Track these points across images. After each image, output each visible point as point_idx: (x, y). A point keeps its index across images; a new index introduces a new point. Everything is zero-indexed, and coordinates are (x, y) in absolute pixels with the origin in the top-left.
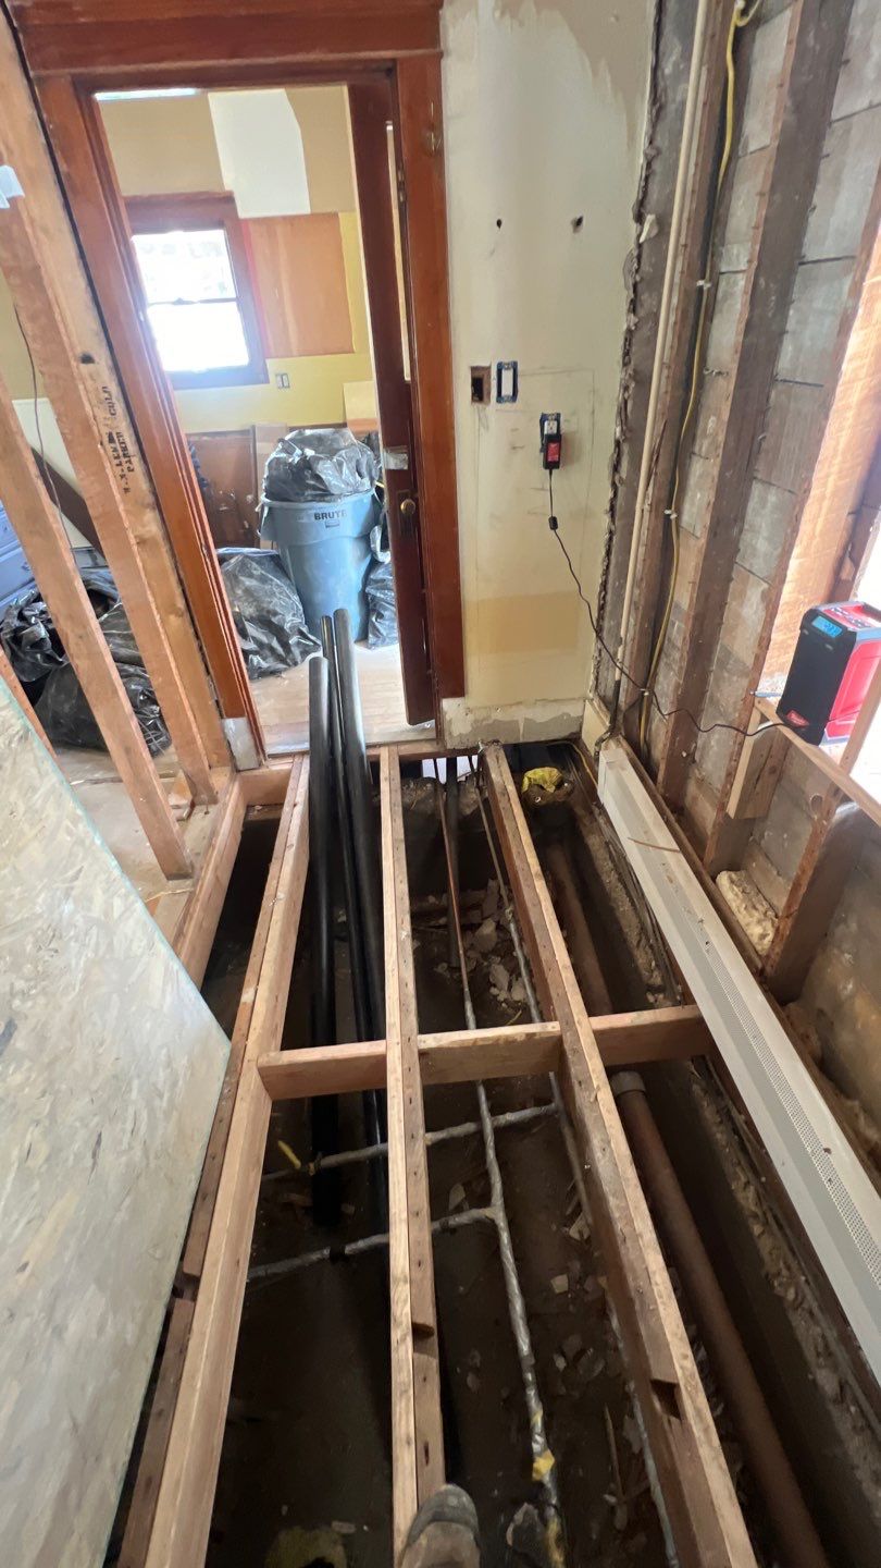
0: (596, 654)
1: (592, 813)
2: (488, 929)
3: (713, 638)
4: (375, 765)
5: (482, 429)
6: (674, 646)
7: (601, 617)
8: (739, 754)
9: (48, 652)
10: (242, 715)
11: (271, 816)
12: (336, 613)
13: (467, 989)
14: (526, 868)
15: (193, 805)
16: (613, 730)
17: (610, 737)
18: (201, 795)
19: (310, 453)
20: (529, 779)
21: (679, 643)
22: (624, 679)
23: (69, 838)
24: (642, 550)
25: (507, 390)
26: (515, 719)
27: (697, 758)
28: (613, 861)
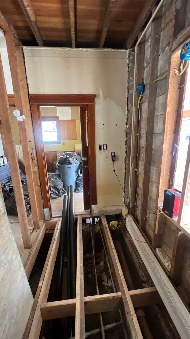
0: (124, 196)
1: (125, 232)
2: (102, 264)
3: (148, 194)
4: (76, 220)
5: (101, 155)
6: (140, 195)
7: (125, 188)
8: (156, 219)
9: (8, 193)
10: (48, 208)
11: (51, 232)
12: (70, 186)
13: (97, 282)
14: (111, 247)
15: (34, 229)
16: (129, 213)
17: (128, 214)
18: (36, 227)
19: (68, 156)
20: (111, 224)
21: (141, 195)
22: (130, 202)
23: (7, 238)
24: (132, 176)
25: (105, 148)
26: (108, 209)
27: (147, 219)
28: (131, 245)
